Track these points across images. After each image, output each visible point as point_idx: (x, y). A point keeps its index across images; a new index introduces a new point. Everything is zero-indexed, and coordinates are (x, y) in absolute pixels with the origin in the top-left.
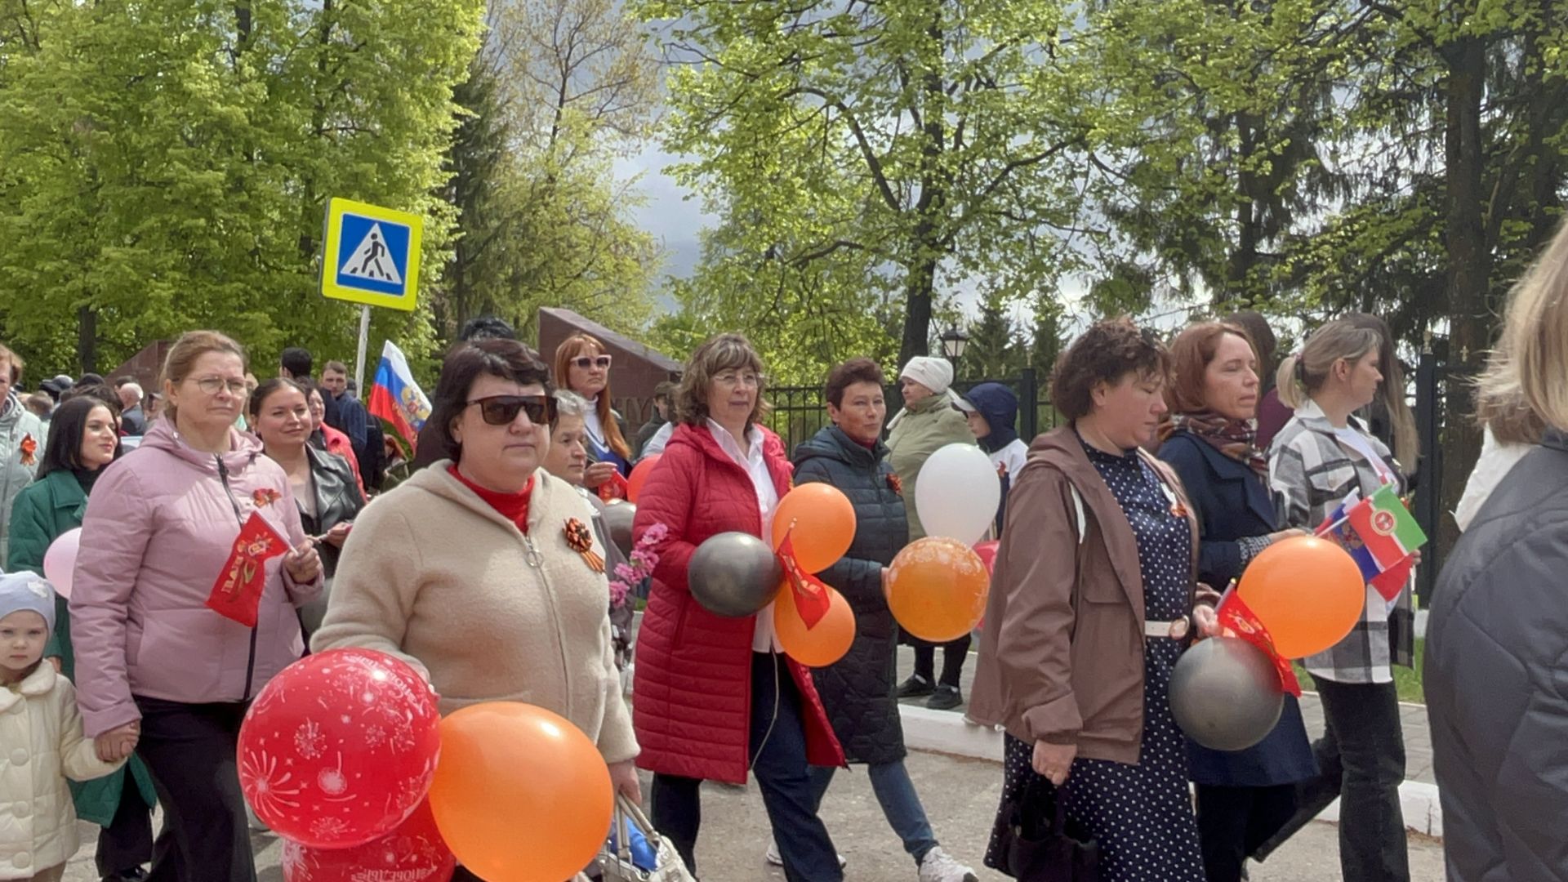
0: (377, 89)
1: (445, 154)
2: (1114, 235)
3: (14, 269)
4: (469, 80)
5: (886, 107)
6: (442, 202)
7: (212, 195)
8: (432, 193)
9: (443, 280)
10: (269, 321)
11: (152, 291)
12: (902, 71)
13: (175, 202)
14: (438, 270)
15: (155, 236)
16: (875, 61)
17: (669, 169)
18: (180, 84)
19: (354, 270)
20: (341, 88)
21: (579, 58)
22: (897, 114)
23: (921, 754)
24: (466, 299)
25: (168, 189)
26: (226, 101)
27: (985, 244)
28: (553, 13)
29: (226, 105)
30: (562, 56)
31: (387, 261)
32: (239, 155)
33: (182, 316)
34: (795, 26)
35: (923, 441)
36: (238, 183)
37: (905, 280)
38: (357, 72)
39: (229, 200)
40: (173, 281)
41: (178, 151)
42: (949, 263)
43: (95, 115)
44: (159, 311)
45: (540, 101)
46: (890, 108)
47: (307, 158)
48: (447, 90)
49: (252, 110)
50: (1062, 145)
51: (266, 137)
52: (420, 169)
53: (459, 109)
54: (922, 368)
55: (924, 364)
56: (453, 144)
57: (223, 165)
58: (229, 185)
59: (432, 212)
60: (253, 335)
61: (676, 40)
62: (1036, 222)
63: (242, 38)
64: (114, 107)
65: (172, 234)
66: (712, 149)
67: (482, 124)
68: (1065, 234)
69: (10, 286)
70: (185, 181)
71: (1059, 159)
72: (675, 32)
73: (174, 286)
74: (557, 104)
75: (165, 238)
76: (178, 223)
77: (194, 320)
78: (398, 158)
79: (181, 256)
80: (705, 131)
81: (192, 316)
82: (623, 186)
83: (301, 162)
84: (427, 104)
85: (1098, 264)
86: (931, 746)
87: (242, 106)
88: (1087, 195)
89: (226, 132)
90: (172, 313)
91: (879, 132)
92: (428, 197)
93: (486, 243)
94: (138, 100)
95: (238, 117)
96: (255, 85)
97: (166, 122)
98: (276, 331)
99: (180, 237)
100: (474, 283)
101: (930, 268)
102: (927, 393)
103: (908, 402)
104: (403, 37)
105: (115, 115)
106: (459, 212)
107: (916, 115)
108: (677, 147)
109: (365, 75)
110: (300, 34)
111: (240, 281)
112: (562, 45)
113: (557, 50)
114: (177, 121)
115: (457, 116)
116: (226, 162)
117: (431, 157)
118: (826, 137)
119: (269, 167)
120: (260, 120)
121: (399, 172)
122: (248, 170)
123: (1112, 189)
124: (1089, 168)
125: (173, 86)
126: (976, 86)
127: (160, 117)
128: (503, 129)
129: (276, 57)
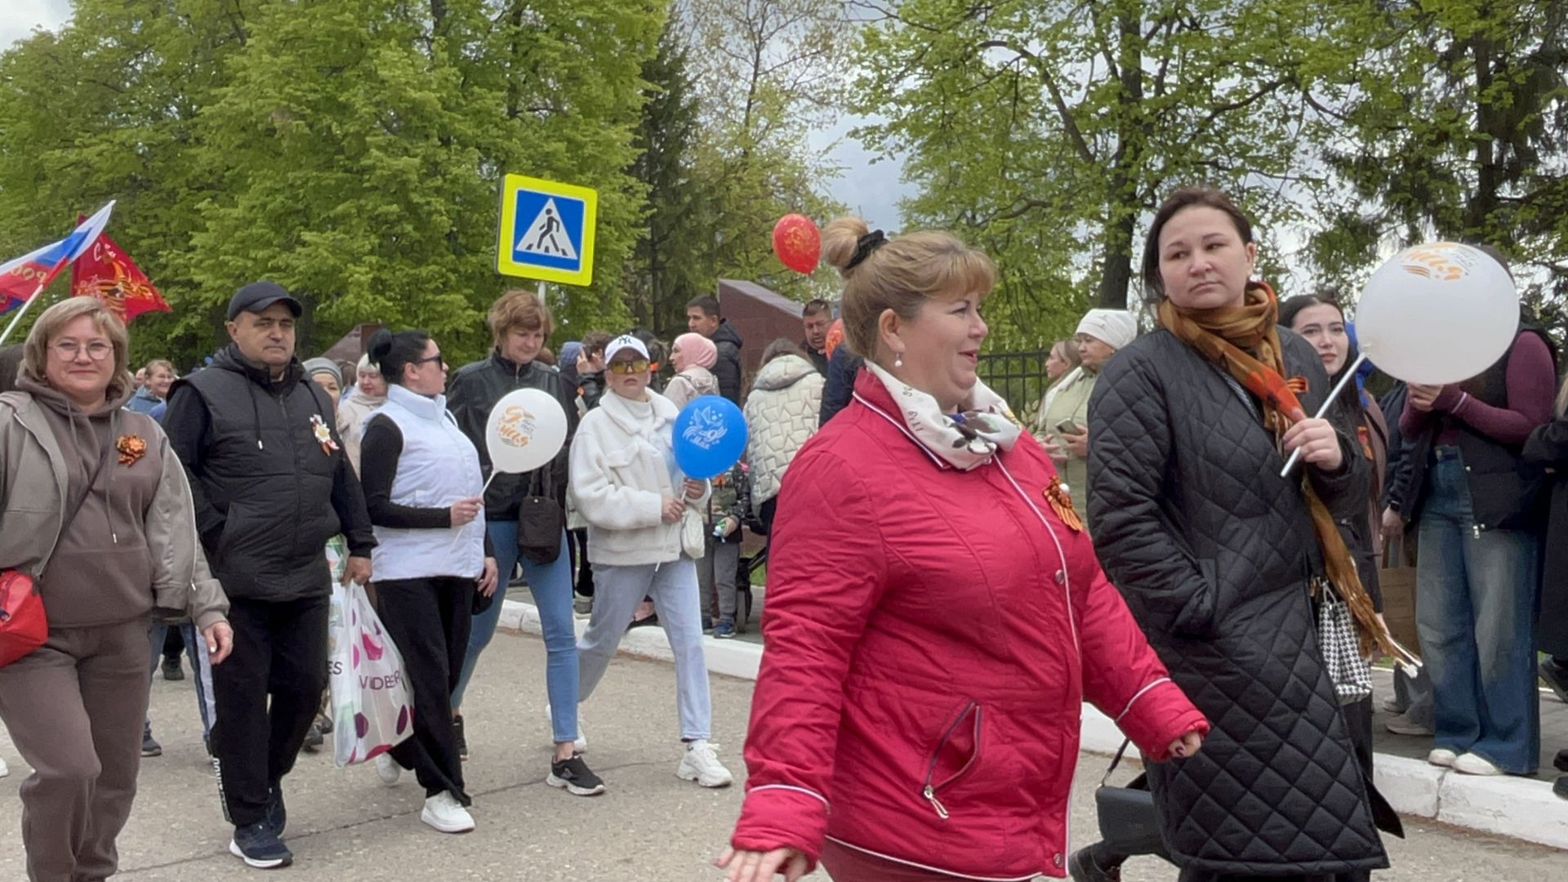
0: (566, 68)
1: (637, 132)
2: (1333, 181)
3: (230, 258)
4: (658, 56)
5: (1073, 52)
6: (634, 179)
7: (408, 181)
8: (622, 170)
9: (636, 258)
10: (464, 303)
11: (351, 275)
12: (1096, 15)
13: (374, 188)
14: (629, 248)
15: (354, 222)
17: (855, 133)
18: (376, 72)
19: (530, 247)
20: (534, 70)
21: (772, 30)
22: (1088, 59)
24: (660, 275)
25: (367, 177)
26: (423, 86)
29: (420, 90)
30: (755, 30)
31: (562, 236)
32: (436, 141)
33: (380, 299)
36: (433, 168)
37: (1099, 238)
38: (547, 52)
39: (425, 185)
40: (371, 265)
41: (376, 139)
43: (292, 105)
44: (359, 296)
45: (735, 76)
46: (1077, 53)
47: (498, 140)
48: (635, 65)
49: (445, 95)
50: (1272, 86)
51: (459, 121)
52: (610, 144)
53: (650, 86)
55: (1104, 318)
56: (642, 121)
57: (419, 151)
58: (424, 171)
59: (625, 191)
60: (450, 316)
62: (1241, 171)
63: (436, 25)
64: (311, 97)
65: (370, 218)
66: (898, 109)
67: (675, 98)
68: (1273, 184)
69: (228, 276)
70: (383, 168)
71: (1269, 102)
73: (371, 269)
74: (751, 78)
75: (365, 224)
76: (375, 208)
77: (391, 304)
78: (584, 136)
79: (377, 241)
80: (891, 90)
81: (390, 299)
82: (816, 157)
83: (495, 144)
84: (618, 82)
85: (1314, 214)
87: (434, 91)
88: (1301, 138)
89: (422, 118)
90: (370, 297)
91: (1070, 84)
92: (619, 175)
93: (679, 219)
94: (337, 89)
95: (430, 101)
96: (446, 70)
97: (364, 110)
98: (470, 312)
99: (377, 222)
100: (669, 259)
101: (1128, 226)
102: (1108, 350)
103: (1085, 361)
104: (590, 15)
105: (314, 105)
106: (650, 188)
107: (1109, 58)
108: (860, 110)
109: (556, 55)
110: (494, 17)
111: (437, 264)
112: (755, 18)
113: (750, 23)
114: (374, 110)
115: (647, 93)
116: (421, 148)
117: (621, 134)
118: (1016, 93)
119: (462, 151)
120: (453, 104)
121: (589, 150)
122: (442, 155)
123: (1330, 131)
124: (1303, 110)
125: (370, 75)
126: (1179, 30)
127: (357, 106)
128: (695, 104)
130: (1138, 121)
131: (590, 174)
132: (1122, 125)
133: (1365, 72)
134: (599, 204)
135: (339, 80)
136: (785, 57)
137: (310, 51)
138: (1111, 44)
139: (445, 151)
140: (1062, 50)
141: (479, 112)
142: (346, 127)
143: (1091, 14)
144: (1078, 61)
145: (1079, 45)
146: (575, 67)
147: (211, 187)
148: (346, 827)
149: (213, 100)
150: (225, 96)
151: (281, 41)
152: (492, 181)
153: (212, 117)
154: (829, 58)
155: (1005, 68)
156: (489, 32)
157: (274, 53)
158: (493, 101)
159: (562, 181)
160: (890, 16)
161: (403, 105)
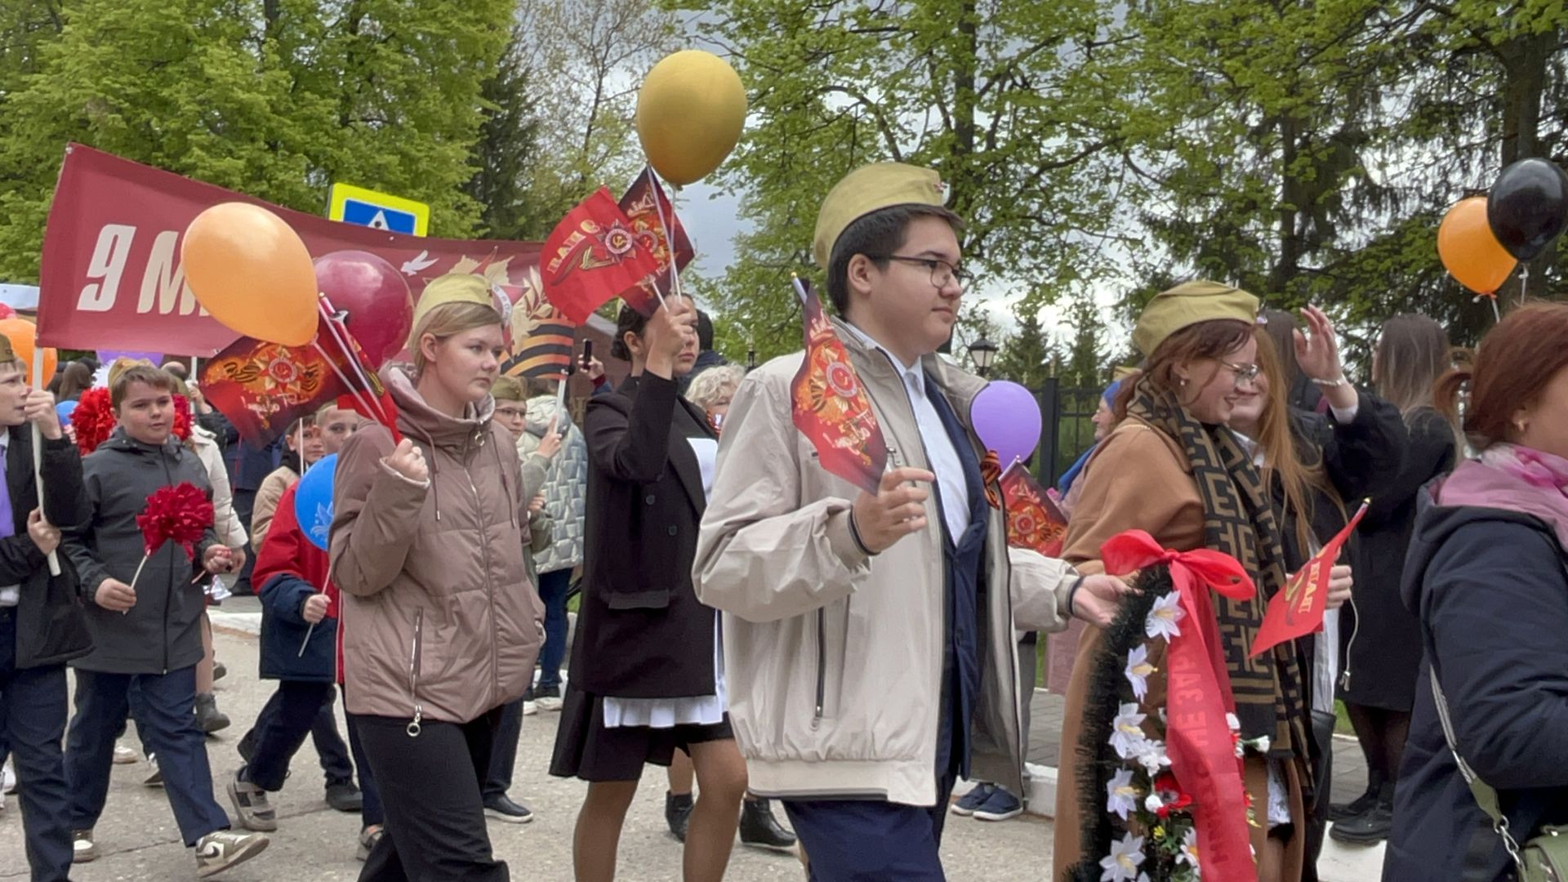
0: (404, 82)
1: (472, 150)
2: (1149, 242)
3: (33, 254)
4: (498, 76)
5: (909, 103)
6: (468, 197)
8: (456, 187)
12: (933, 68)
16: (901, 55)
18: (202, 69)
20: (369, 80)
21: (615, 58)
22: (925, 111)
26: (249, 88)
27: (1015, 249)
28: (591, 12)
29: (249, 92)
30: (598, 56)
32: (262, 144)
34: (824, 22)
36: (258, 172)
38: (385, 63)
39: (249, 189)
41: (198, 137)
43: (110, 98)
45: (576, 101)
46: (914, 103)
47: (329, 149)
48: (476, 84)
49: (274, 98)
50: (1097, 147)
51: (289, 126)
52: (445, 161)
53: (489, 105)
56: (479, 139)
57: (243, 153)
58: (249, 174)
59: (458, 208)
61: (700, 33)
62: (1065, 227)
63: (268, 26)
64: (130, 90)
66: (740, 147)
67: (513, 119)
68: (1096, 241)
70: (205, 168)
71: (1092, 162)
72: (701, 26)
74: (592, 104)
78: (419, 151)
83: (324, 152)
84: (457, 99)
85: (1130, 271)
87: (263, 93)
88: (1120, 199)
89: (249, 120)
91: (905, 132)
92: (454, 192)
94: (158, 84)
95: (258, 103)
96: (277, 73)
97: (187, 107)
104: (433, 31)
105: (133, 100)
106: (484, 207)
107: (944, 111)
109: (392, 67)
110: (329, 23)
112: (599, 45)
113: (593, 50)
114: (198, 108)
115: (486, 111)
116: (247, 150)
117: (456, 151)
118: (855, 137)
119: (290, 157)
120: (282, 108)
121: (423, 165)
122: (269, 159)
123: (1147, 194)
124: (1123, 172)
125: (196, 73)
126: (1011, 88)
127: (181, 102)
128: (534, 126)
129: (305, 50)
130: (969, 172)
131: (423, 190)
132: (954, 176)
133: (1182, 139)
134: (430, 221)
135: (161, 75)
136: (628, 86)
137: (132, 43)
138: (946, 97)
139: (271, 155)
140: (899, 99)
141: (307, 119)
142: (166, 123)
143: (928, 67)
144: (915, 111)
145: (916, 96)
146: (413, 81)
147: (15, 177)
148: (130, 850)
149: (23, 87)
150: (36, 83)
151: (100, 30)
152: (319, 189)
153: (21, 104)
155: (844, 112)
156: (324, 38)
157: (93, 43)
158: (326, 108)
159: (394, 194)
160: (734, 54)
161: (229, 106)
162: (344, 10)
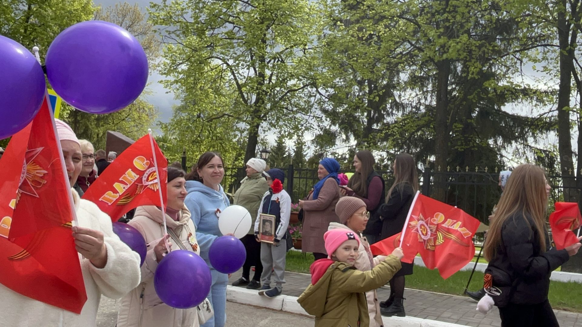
0: (47, 42)
2: (324, 119)
9: (69, 117)
12: (251, 54)
14: (67, 113)
16: (241, 49)
17: (161, 82)
20: (33, 41)
22: (248, 69)
23: (244, 306)
24: (78, 125)
27: (278, 119)
28: (120, 20)
34: (213, 34)
35: (252, 190)
42: (264, 124)
46: (246, 66)
50: (307, 85)
54: (253, 162)
55: (254, 161)
61: (167, 34)
62: (297, 112)
66: (178, 75)
68: (306, 117)
71: (306, 90)
72: (167, 31)
80: (176, 69)
85: (317, 128)
86: (248, 303)
88: (315, 104)
91: (241, 75)
100: (82, 119)
101: (257, 126)
102: (255, 171)
103: (247, 174)
104: (59, 23)
107: (255, 70)
108: (165, 74)
109: (43, 36)
110: (17, 18)
118: (222, 75)
123: (324, 102)
124: (316, 94)
126: (278, 62)
129: (6, 26)
133: (336, 85)
138: (256, 65)
144: (246, 69)
154: (151, 51)
155: (218, 66)
160: (179, 43)
162: (23, 13)
